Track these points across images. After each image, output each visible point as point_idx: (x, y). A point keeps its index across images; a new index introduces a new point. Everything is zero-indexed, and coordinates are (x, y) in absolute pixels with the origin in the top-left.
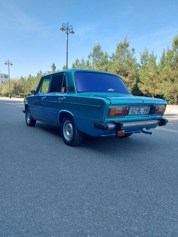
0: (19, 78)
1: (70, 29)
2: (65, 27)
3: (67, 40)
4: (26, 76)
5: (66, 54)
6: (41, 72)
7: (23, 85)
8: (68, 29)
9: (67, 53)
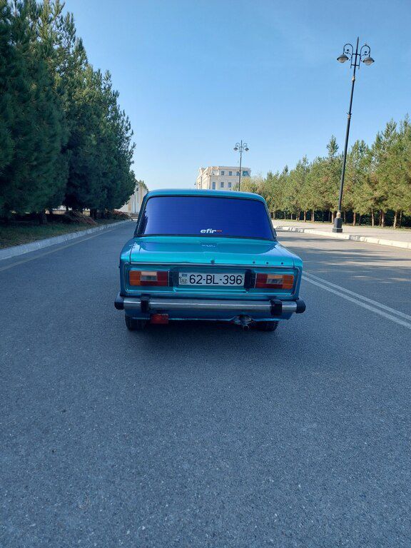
0: (265, 177)
1: (363, 53)
2: (351, 52)
3: (354, 81)
4: (278, 170)
5: (347, 116)
6: (305, 160)
7: (270, 191)
8: (356, 54)
9: (350, 114)
